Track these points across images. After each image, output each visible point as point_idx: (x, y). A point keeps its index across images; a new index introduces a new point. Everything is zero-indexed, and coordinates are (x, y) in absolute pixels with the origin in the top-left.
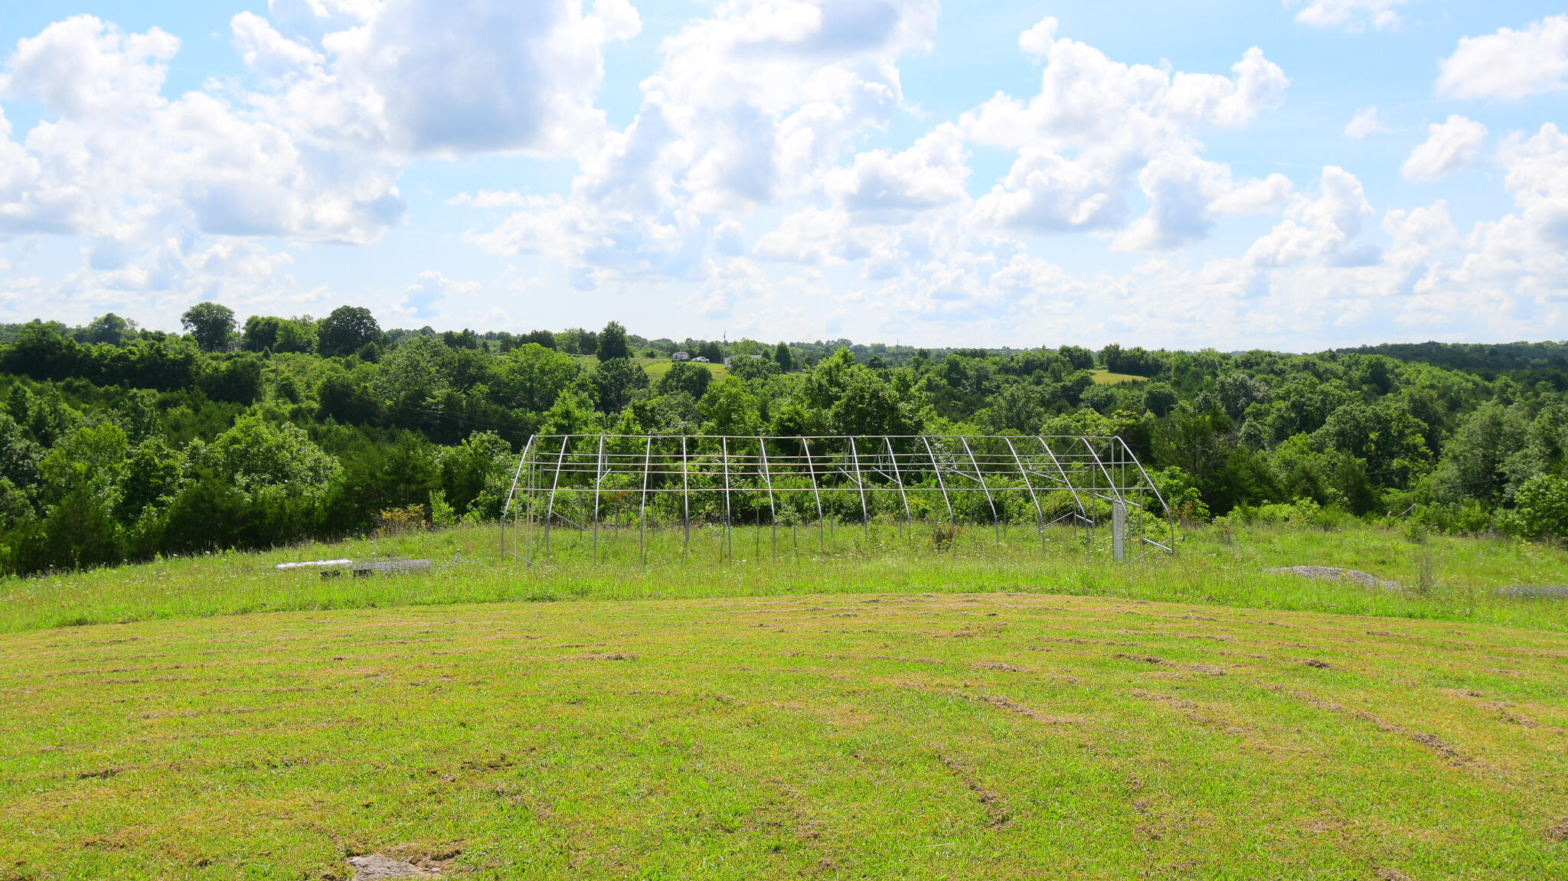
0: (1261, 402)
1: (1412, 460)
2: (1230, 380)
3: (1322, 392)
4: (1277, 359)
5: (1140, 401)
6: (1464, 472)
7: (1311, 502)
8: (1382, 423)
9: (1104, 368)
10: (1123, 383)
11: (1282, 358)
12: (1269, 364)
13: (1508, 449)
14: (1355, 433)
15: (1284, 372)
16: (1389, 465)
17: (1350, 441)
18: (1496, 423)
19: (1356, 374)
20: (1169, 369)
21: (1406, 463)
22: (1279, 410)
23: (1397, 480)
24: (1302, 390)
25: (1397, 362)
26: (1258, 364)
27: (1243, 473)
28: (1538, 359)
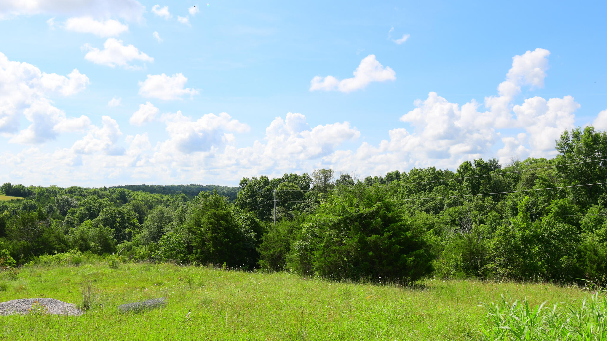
0: (75, 207)
1: (133, 229)
2: (61, 199)
3: (99, 202)
4: (83, 190)
5: (19, 208)
6: (151, 232)
7: (77, 251)
8: (121, 215)
9: (3, 194)
10: (12, 200)
11: (85, 189)
12: (79, 192)
13: (166, 223)
14: (111, 219)
15: (86, 195)
16: (125, 231)
17: (109, 223)
18: (162, 213)
19: (114, 196)
20: (35, 194)
21: (131, 230)
22: (81, 210)
23: (127, 237)
24: (90, 202)
25: (130, 191)
26: (75, 192)
27: (51, 239)
28: (178, 191)
